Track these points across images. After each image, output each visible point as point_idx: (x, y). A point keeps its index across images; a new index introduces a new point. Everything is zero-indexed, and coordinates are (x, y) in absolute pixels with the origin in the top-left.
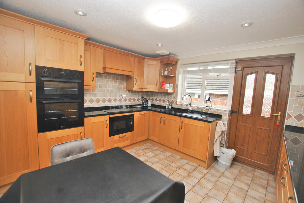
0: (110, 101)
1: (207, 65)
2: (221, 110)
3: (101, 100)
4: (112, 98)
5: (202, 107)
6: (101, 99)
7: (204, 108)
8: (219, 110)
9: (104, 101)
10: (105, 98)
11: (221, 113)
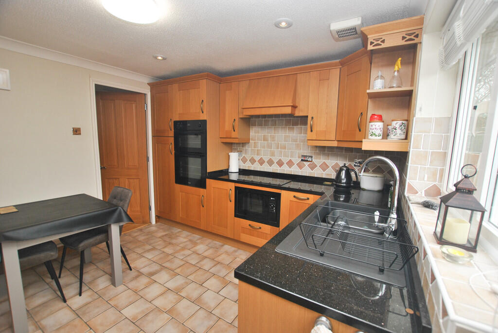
0: (280, 163)
3: (266, 161)
4: (285, 160)
6: (266, 159)
9: (271, 162)
10: (273, 158)
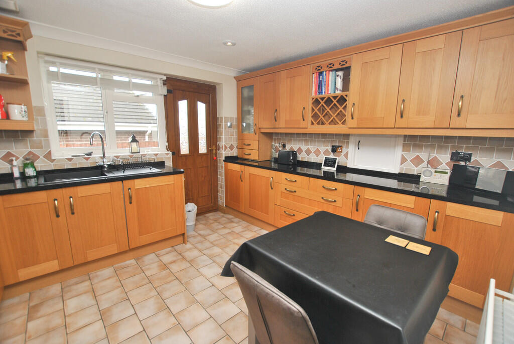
1: (111, 72)
2: (161, 154)
5: (126, 155)
7: (131, 156)
8: (157, 154)
11: (163, 158)
